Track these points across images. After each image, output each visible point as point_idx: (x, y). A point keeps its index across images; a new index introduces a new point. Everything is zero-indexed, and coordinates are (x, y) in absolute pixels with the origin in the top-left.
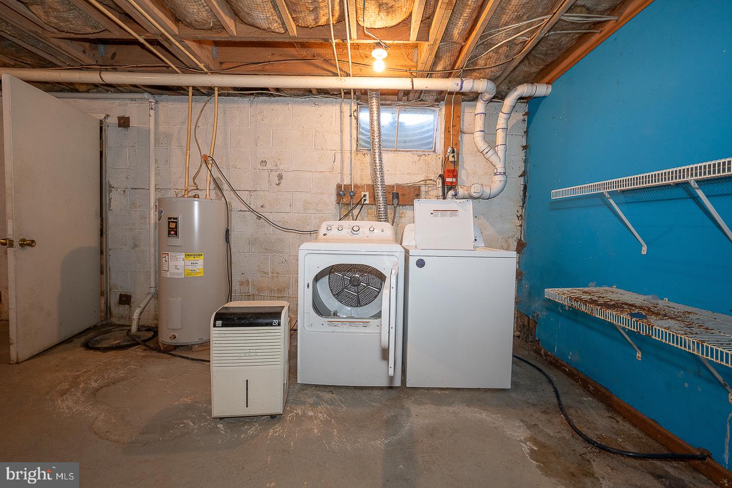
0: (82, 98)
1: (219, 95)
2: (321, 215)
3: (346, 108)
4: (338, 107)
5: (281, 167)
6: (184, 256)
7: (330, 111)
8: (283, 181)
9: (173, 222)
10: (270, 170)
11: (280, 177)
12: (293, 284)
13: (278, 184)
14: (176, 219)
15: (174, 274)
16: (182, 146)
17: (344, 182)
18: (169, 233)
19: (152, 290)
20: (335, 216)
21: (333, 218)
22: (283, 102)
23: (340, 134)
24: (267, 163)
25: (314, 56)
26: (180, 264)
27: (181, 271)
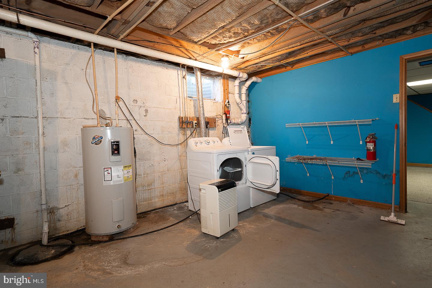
1: (94, 47)
2: (171, 135)
3: (180, 73)
4: (176, 71)
5: (147, 104)
6: (123, 168)
7: (173, 73)
8: (148, 114)
9: (116, 145)
10: (139, 107)
11: (146, 111)
12: (157, 179)
13: (145, 116)
14: (118, 142)
15: (117, 181)
16: (67, 83)
17: (182, 116)
18: (113, 153)
19: (44, 207)
20: (178, 135)
21: (178, 136)
22: (146, 63)
23: (178, 87)
24: (137, 101)
25: (181, 45)
26: (121, 173)
27: (122, 178)
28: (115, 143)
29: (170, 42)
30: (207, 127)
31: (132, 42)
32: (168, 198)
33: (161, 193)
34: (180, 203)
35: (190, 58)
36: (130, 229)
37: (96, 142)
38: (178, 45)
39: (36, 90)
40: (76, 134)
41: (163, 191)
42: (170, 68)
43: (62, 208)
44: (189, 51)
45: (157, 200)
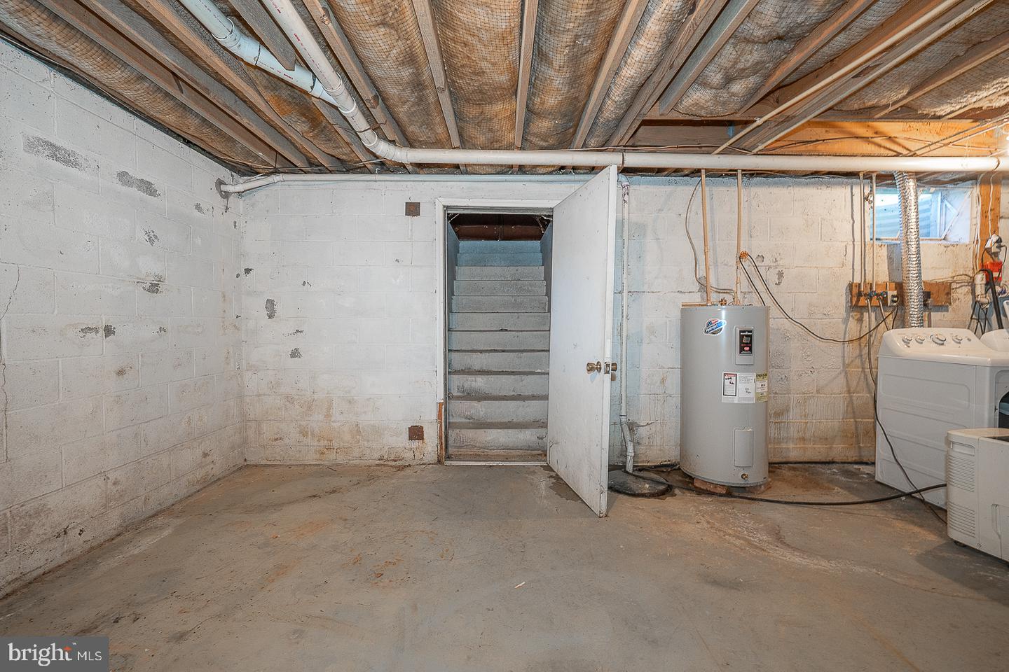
0: (530, 181)
1: (706, 176)
2: (829, 320)
3: (856, 190)
4: (848, 188)
5: (781, 263)
6: (755, 377)
7: (840, 194)
8: (784, 280)
9: (747, 336)
10: (768, 267)
11: (780, 275)
12: (794, 405)
13: (779, 284)
14: (751, 332)
15: (744, 399)
16: (659, 239)
17: (857, 280)
18: (742, 350)
19: (623, 419)
20: (846, 321)
21: (844, 323)
22: (783, 184)
23: (852, 221)
24: (763, 258)
25: (876, 133)
26: (751, 386)
27: (753, 395)
28: (747, 333)
29: (849, 133)
30: (925, 305)
31: (773, 152)
32: (815, 446)
33: (801, 435)
34: (842, 463)
35: (898, 155)
36: (760, 486)
37: (713, 329)
38: (869, 134)
39: (623, 254)
40: (666, 317)
41: (804, 430)
42: (835, 184)
43: (643, 426)
44: (897, 140)
45: (791, 446)
